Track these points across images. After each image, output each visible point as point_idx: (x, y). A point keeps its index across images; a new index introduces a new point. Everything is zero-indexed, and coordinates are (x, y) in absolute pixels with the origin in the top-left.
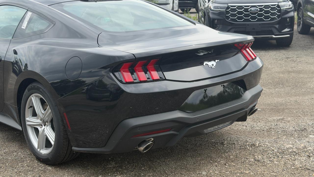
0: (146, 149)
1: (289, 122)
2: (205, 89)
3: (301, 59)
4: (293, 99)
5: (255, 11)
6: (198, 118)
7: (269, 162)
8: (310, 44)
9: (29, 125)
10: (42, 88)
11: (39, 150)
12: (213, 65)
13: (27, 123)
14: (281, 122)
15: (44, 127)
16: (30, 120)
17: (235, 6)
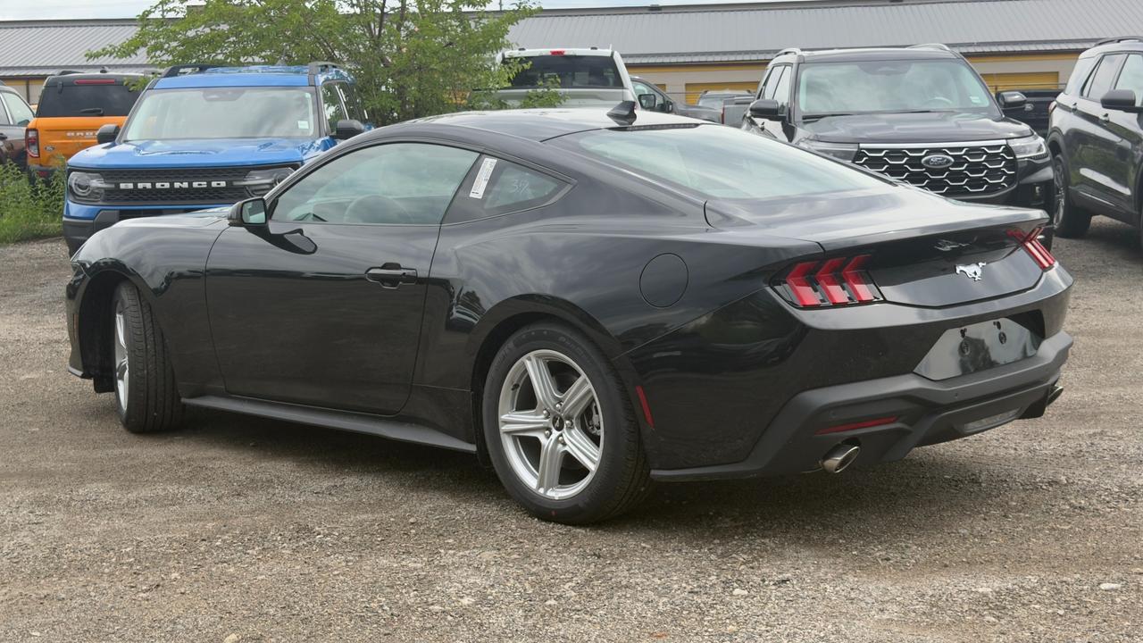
0: (842, 463)
1: (1121, 438)
2: (963, 328)
3: (1089, 303)
4: (1110, 393)
5: (940, 164)
6: (956, 393)
7: (1109, 510)
8: (1101, 264)
9: (508, 433)
10: (564, 333)
11: (541, 491)
12: (975, 273)
13: (504, 428)
14: (1101, 439)
15: (555, 433)
16: (512, 420)
17: (880, 150)
